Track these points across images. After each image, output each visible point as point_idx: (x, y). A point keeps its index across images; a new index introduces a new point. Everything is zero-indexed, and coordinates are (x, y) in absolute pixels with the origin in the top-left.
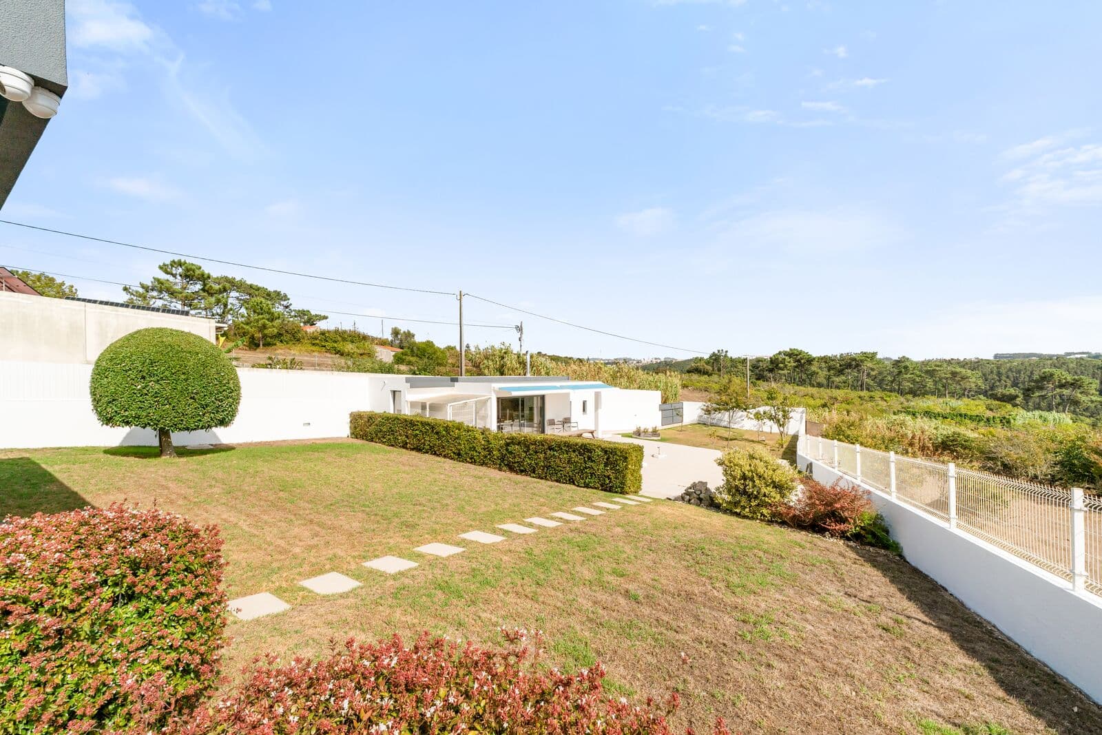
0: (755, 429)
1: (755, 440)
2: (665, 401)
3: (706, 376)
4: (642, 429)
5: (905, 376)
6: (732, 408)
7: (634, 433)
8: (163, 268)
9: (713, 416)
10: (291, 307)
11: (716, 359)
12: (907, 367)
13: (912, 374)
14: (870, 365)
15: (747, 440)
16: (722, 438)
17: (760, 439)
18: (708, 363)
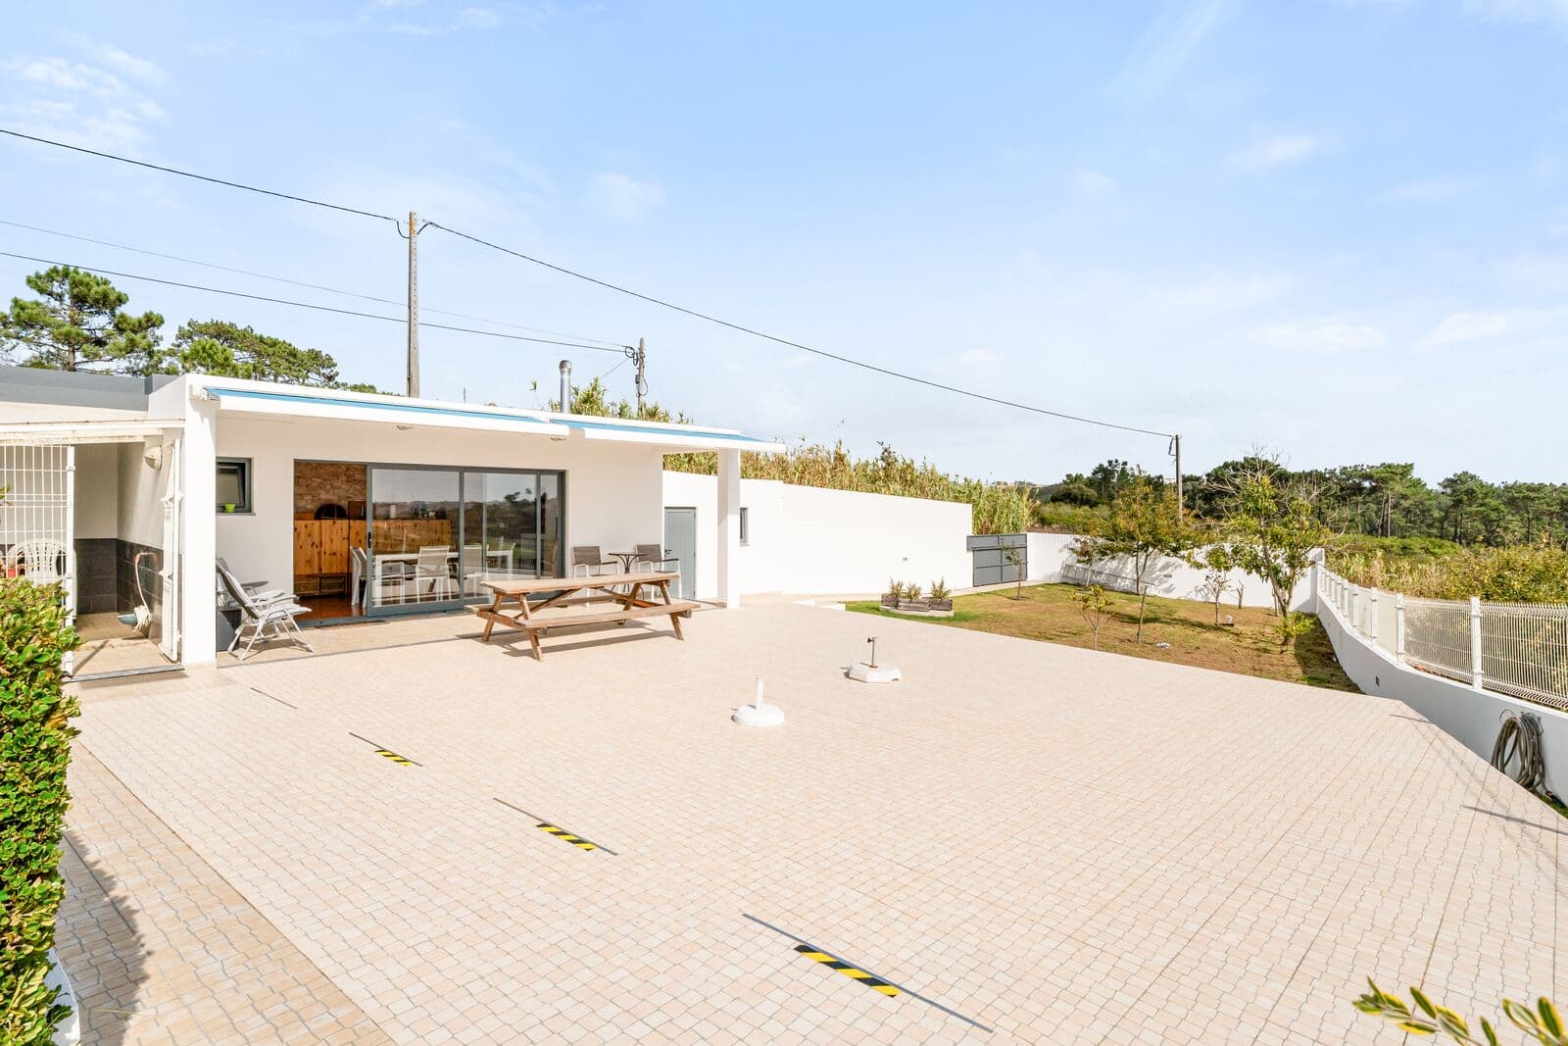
0: (1199, 598)
1: (1205, 621)
2: (982, 530)
3: (1087, 507)
4: (905, 589)
5: (1468, 509)
6: (1145, 547)
7: (885, 599)
8: (34, 282)
9: (1096, 567)
10: (337, 379)
11: (1104, 474)
12: (1473, 492)
13: (1481, 505)
14: (1398, 488)
15: (1184, 622)
16: (1119, 617)
17: (1220, 621)
18: (1090, 483)
